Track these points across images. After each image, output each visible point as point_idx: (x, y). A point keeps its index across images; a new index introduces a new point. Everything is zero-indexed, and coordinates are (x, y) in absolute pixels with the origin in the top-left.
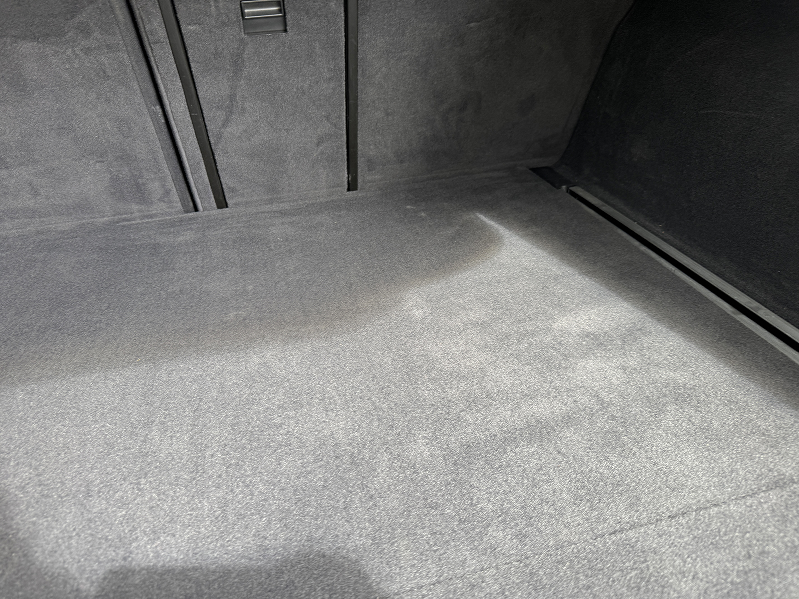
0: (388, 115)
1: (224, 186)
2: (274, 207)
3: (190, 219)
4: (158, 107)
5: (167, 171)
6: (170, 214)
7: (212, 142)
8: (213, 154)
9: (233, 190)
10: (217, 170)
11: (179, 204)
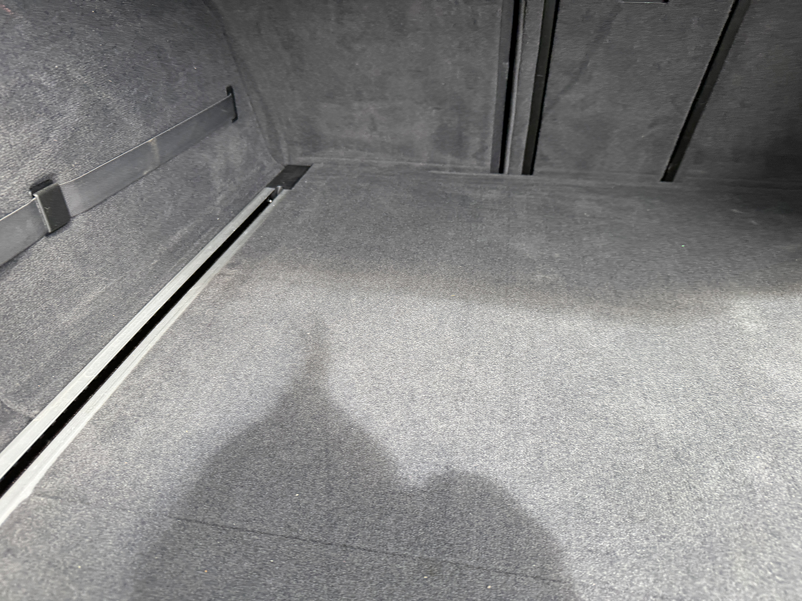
0: (743, 106)
1: (538, 153)
2: (580, 182)
3: (495, 179)
5: (492, 128)
6: (476, 171)
7: (545, 106)
8: (541, 119)
9: (545, 158)
10: (538, 135)
11: (488, 164)
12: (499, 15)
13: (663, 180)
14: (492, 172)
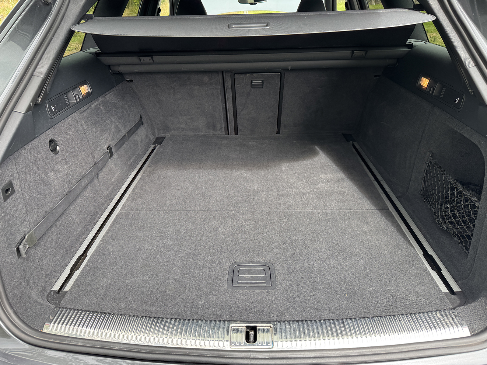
0: (291, 112)
1: (238, 128)
2: (252, 136)
3: (226, 137)
4: (225, 104)
5: (223, 122)
6: (221, 135)
7: (237, 115)
8: (237, 118)
9: (241, 130)
10: (237, 123)
11: (224, 132)
12: (220, 92)
13: (277, 134)
14: (226, 135)
